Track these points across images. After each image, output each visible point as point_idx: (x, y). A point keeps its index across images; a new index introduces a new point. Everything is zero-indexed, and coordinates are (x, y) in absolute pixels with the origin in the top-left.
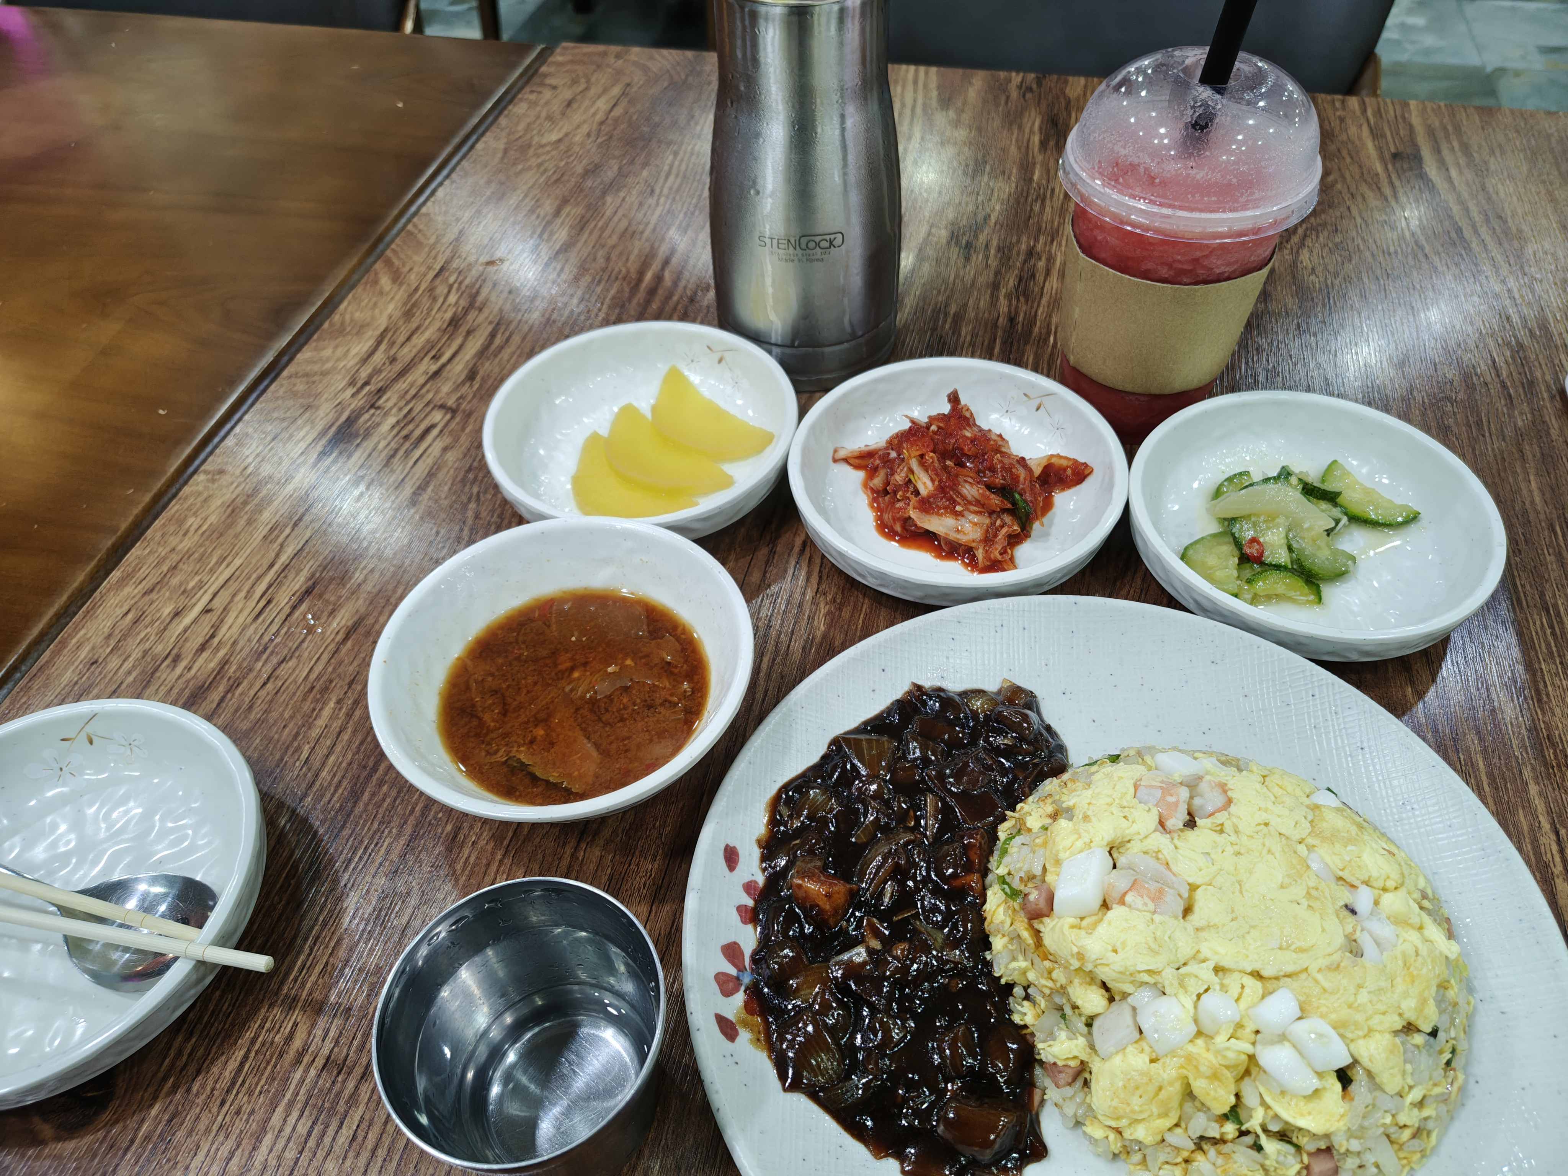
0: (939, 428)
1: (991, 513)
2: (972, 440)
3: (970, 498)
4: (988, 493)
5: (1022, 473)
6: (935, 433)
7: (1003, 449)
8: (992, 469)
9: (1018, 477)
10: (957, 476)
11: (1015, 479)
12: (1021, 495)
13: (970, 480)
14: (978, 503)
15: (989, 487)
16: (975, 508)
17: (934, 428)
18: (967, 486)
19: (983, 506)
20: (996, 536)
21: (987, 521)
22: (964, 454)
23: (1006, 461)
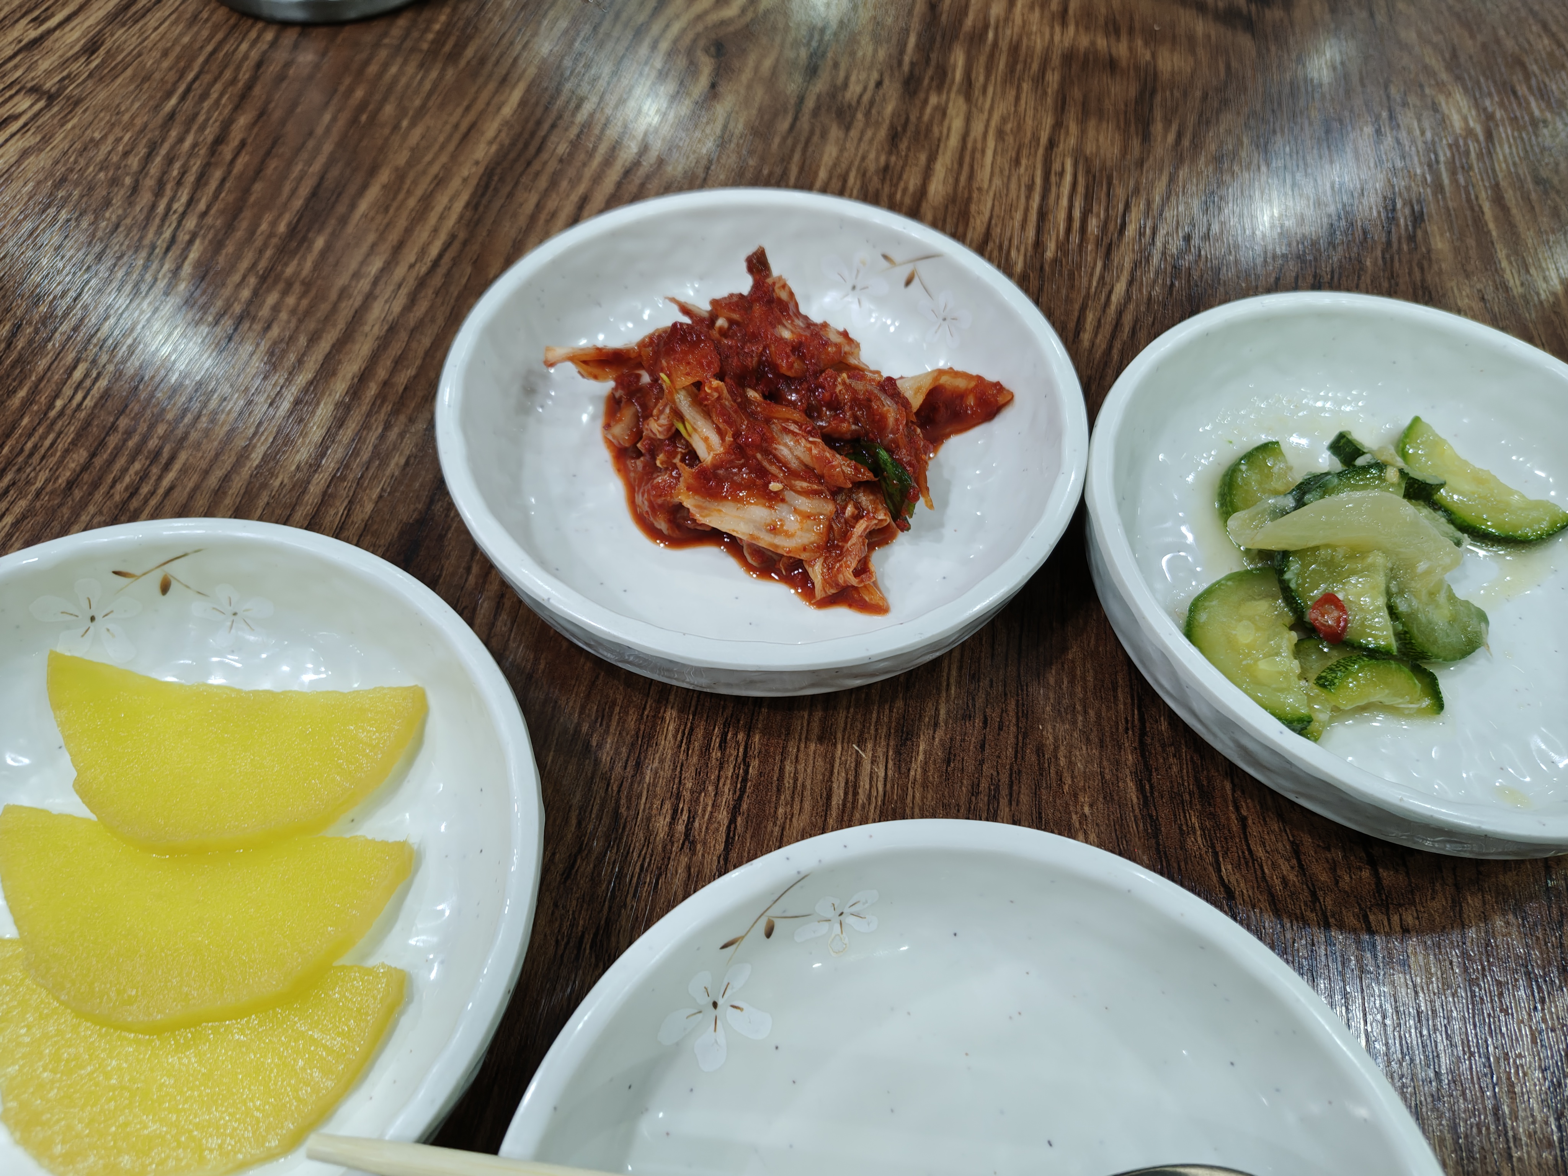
0: (731, 322)
1: (835, 492)
2: (797, 348)
3: (794, 464)
4: (828, 454)
5: (889, 409)
6: (723, 333)
7: (853, 361)
8: (835, 405)
9: (883, 418)
10: (768, 421)
11: (879, 422)
12: (890, 451)
13: (793, 427)
14: (808, 472)
15: (830, 440)
16: (805, 484)
17: (721, 322)
18: (789, 440)
19: (819, 478)
20: (845, 536)
21: (829, 508)
22: (780, 376)
23: (859, 386)
